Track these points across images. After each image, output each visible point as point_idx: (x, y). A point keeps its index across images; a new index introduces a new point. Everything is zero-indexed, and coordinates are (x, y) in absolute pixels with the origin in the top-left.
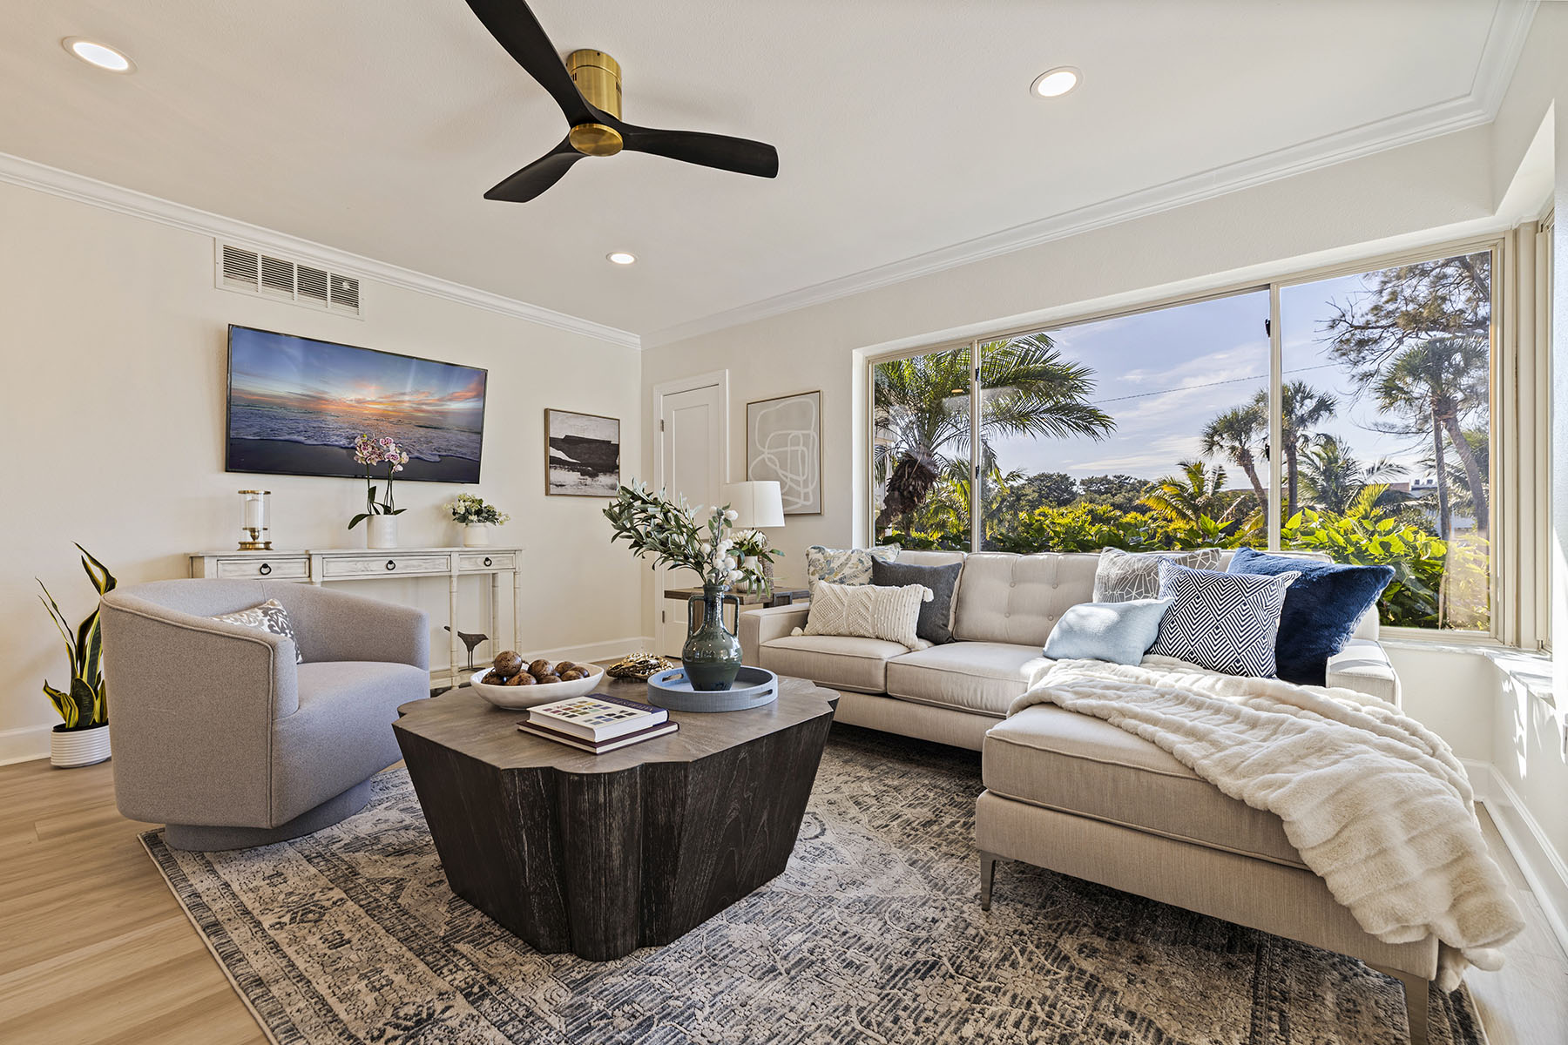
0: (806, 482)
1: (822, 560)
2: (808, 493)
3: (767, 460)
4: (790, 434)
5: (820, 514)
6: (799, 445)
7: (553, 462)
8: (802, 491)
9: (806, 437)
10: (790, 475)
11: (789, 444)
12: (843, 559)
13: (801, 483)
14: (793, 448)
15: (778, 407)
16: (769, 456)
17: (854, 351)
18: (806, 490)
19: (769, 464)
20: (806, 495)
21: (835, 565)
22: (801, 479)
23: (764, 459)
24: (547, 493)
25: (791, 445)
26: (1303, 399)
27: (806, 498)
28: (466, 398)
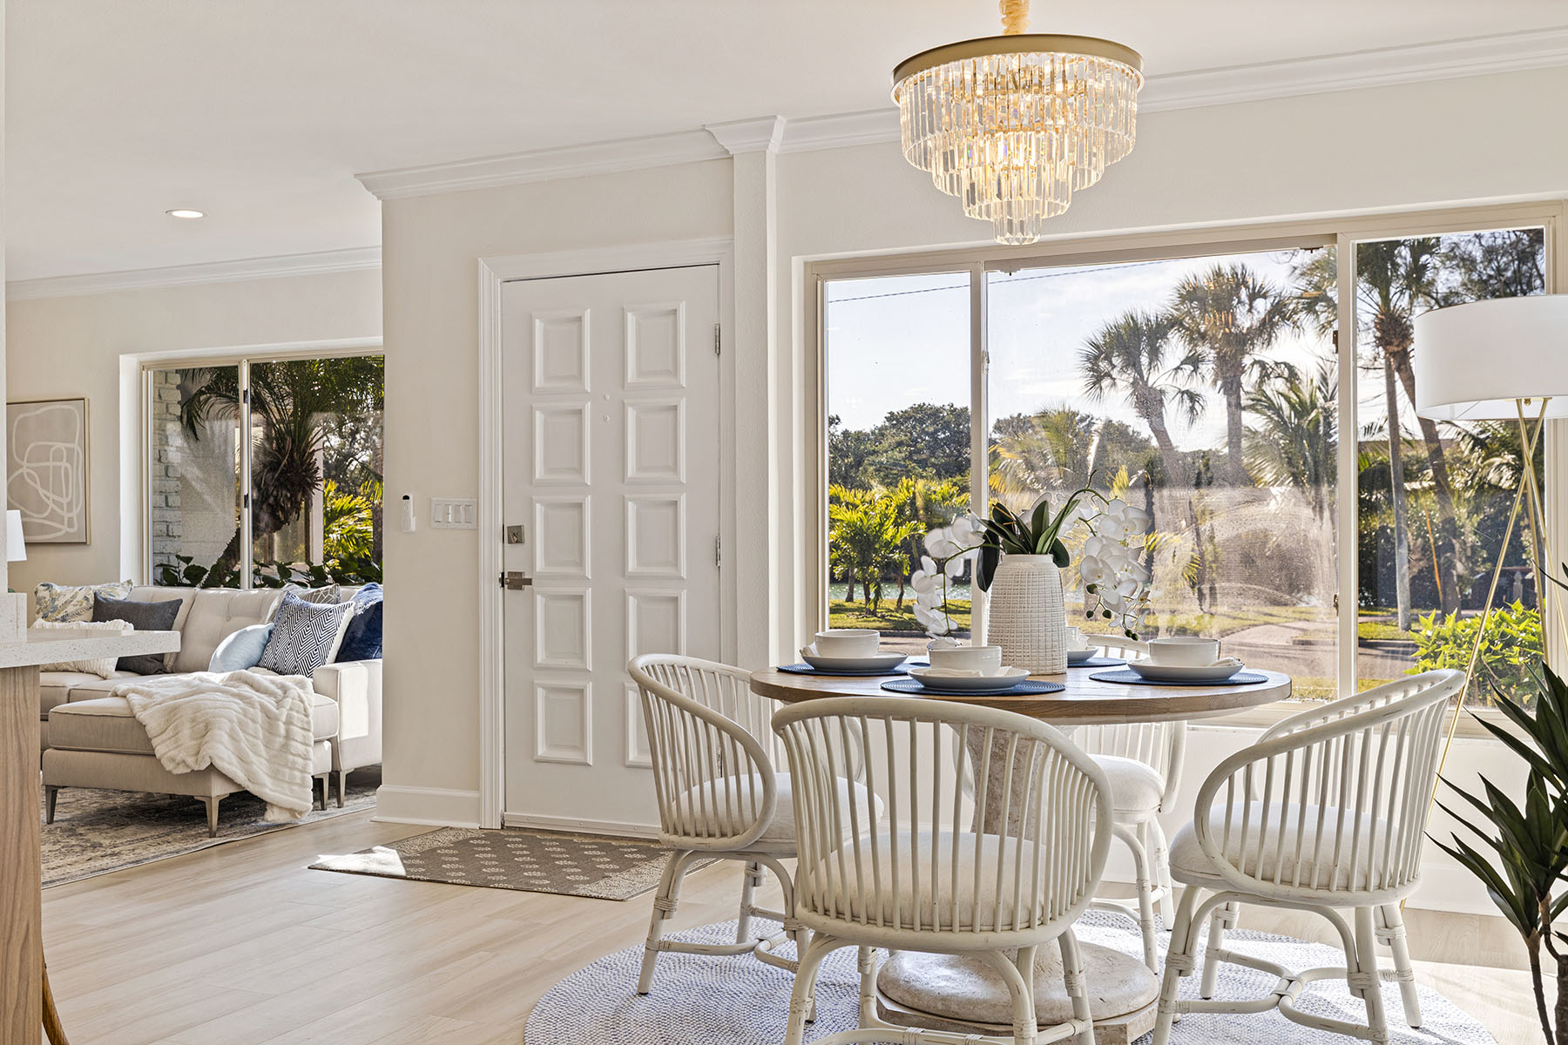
0: (70, 504)
1: (48, 598)
2: (72, 518)
3: (25, 475)
4: (52, 446)
5: (85, 543)
6: (62, 460)
8: (66, 515)
9: (70, 451)
10: (50, 495)
11: (51, 459)
12: (68, 597)
13: (65, 505)
14: (55, 463)
15: (38, 412)
16: (29, 470)
17: (121, 356)
18: (70, 515)
19: (28, 480)
20: (70, 520)
21: (58, 603)
22: (65, 501)
23: (22, 473)
25: (54, 461)
26: (1253, 297)
27: (70, 525)
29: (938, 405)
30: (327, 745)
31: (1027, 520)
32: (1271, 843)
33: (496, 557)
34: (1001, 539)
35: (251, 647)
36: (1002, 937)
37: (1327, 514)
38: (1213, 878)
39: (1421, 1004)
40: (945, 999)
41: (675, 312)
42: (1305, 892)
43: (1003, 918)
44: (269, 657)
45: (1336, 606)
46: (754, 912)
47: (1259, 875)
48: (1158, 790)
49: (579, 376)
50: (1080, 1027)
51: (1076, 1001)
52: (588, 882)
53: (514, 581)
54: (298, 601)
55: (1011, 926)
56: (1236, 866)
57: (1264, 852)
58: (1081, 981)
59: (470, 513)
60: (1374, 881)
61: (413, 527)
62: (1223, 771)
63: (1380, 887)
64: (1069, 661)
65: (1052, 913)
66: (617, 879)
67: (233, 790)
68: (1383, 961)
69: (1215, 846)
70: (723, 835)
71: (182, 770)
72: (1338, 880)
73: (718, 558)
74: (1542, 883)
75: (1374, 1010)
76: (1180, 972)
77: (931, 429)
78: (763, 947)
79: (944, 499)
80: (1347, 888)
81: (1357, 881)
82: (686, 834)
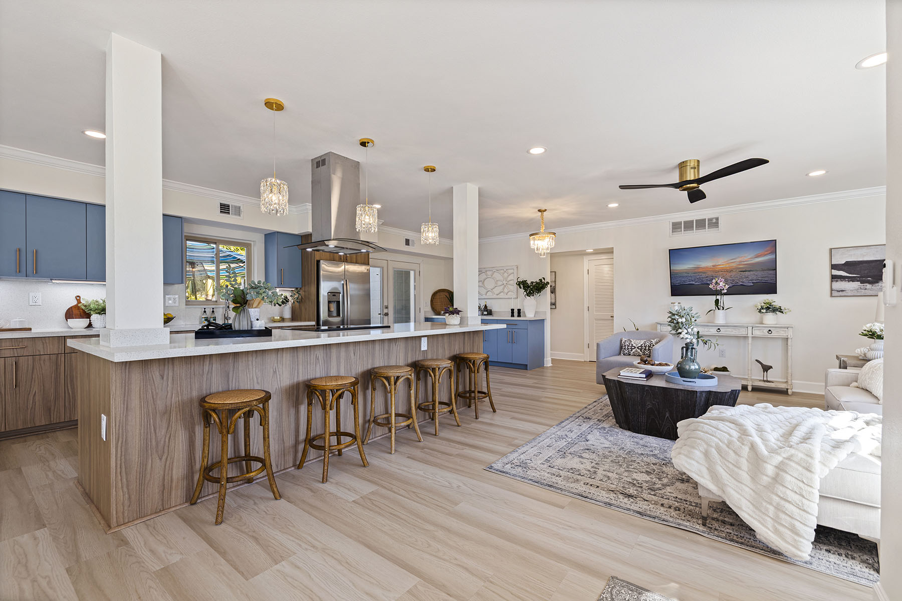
7: (834, 278)
24: (831, 296)
28: (765, 255)
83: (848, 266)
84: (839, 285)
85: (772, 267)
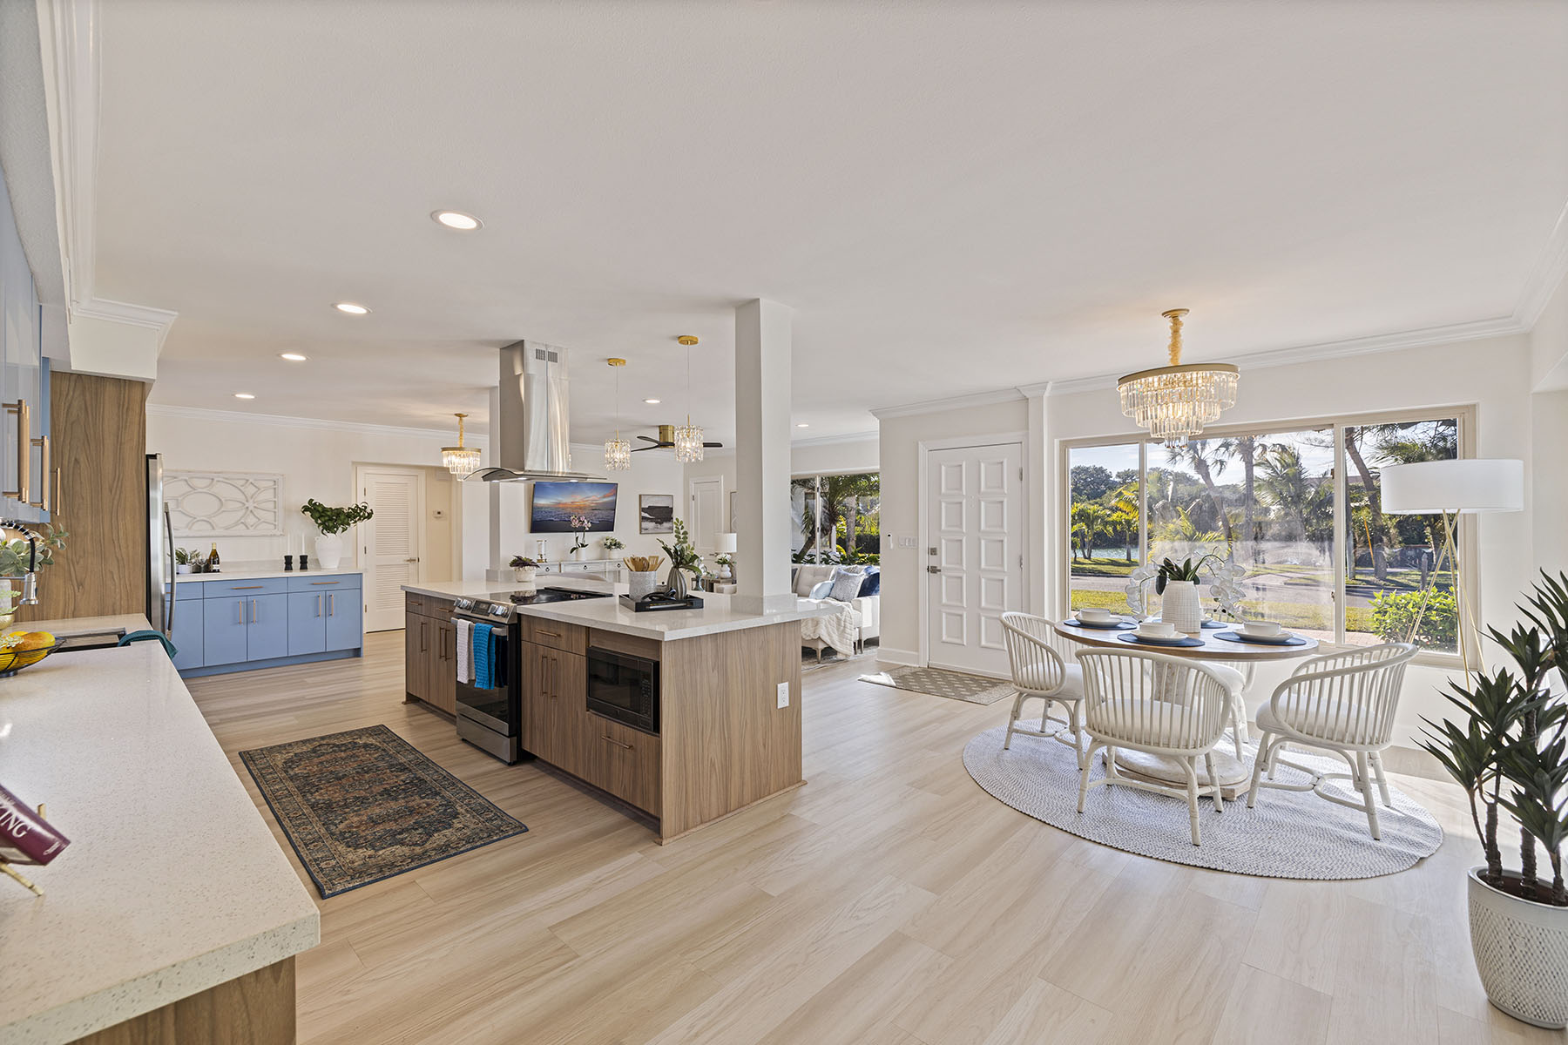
7: (644, 519)
24: (641, 533)
28: (609, 496)
29: (1088, 466)
30: (857, 630)
31: (1181, 566)
32: (1311, 718)
33: (925, 560)
34: (1168, 573)
35: (826, 590)
36: (1182, 751)
37: (1327, 553)
38: (1279, 730)
39: (1391, 795)
40: (1145, 768)
41: (1002, 463)
42: (1329, 741)
43: (1183, 743)
44: (833, 594)
45: (1333, 597)
46: (1049, 718)
47: (1305, 732)
48: (1243, 682)
49: (961, 489)
50: (1214, 789)
51: (1212, 778)
52: (971, 695)
53: (933, 570)
54: (843, 572)
55: (1187, 747)
56: (1293, 728)
57: (1307, 722)
58: (1215, 770)
59: (915, 543)
60: (1367, 740)
61: (892, 547)
62: (1286, 685)
63: (1370, 743)
64: (1202, 625)
65: (1204, 743)
66: (982, 695)
67: (826, 646)
68: (1371, 773)
69: (1281, 717)
70: (1042, 689)
71: (808, 638)
72: (1347, 738)
73: (1021, 564)
74: (1478, 769)
75: (1368, 798)
76: (1262, 770)
77: (1084, 477)
78: (1057, 735)
79: (1094, 512)
80: (1353, 742)
81: (1358, 739)
82: (1025, 687)
83: (650, 510)
84: (646, 524)
85: (612, 507)
